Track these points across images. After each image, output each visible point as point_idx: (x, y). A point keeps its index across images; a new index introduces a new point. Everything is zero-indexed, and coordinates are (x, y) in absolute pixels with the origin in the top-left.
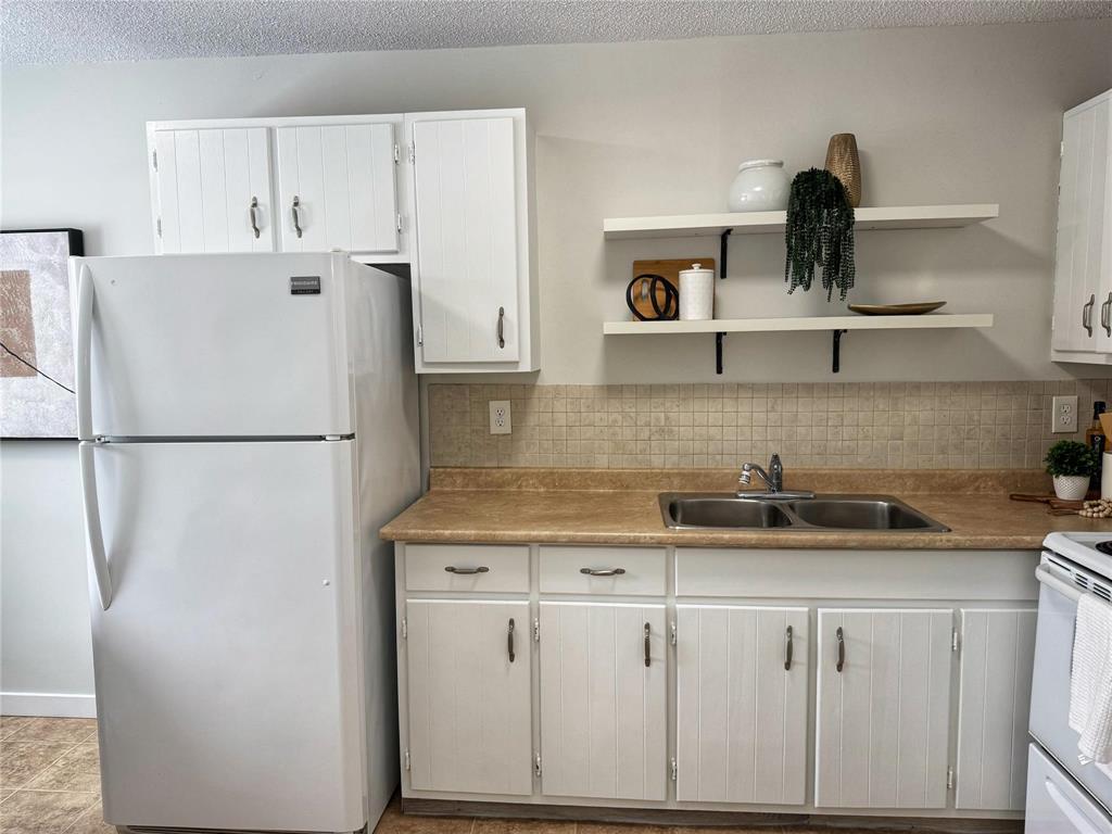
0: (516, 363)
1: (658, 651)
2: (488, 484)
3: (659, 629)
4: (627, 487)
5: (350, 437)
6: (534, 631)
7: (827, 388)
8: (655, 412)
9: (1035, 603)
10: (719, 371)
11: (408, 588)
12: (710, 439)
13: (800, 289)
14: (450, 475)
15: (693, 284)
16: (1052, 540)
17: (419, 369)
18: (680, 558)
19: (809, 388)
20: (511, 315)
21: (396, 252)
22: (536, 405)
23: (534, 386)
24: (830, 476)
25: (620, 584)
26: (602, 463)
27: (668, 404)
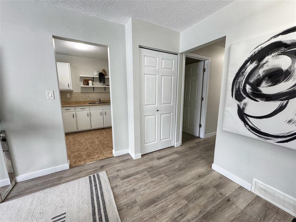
0: (71, 89)
1: (89, 115)
3: (89, 113)
4: (85, 102)
6: (76, 115)
10: (94, 91)
12: (93, 98)
13: (100, 83)
15: (90, 82)
18: (91, 107)
19: (103, 92)
20: (70, 84)
22: (73, 94)
25: (85, 110)
26: (82, 100)
27: (89, 94)
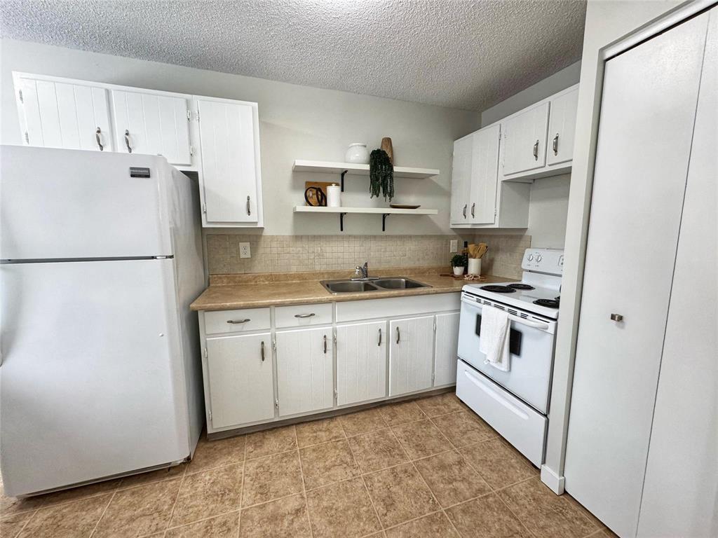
0: (257, 223)
1: (330, 346)
2: (240, 282)
3: (330, 337)
4: (306, 279)
5: (171, 257)
6: (274, 345)
7: (382, 237)
8: (316, 247)
9: (459, 310)
10: (342, 230)
11: (207, 333)
12: (339, 258)
13: (375, 196)
14: (220, 278)
15: (333, 192)
16: (465, 288)
17: (204, 225)
18: (338, 306)
19: (375, 237)
20: (253, 201)
21: (190, 165)
22: (262, 244)
23: (261, 235)
24: (383, 271)
25: (313, 321)
26: (294, 270)
27: (322, 244)
